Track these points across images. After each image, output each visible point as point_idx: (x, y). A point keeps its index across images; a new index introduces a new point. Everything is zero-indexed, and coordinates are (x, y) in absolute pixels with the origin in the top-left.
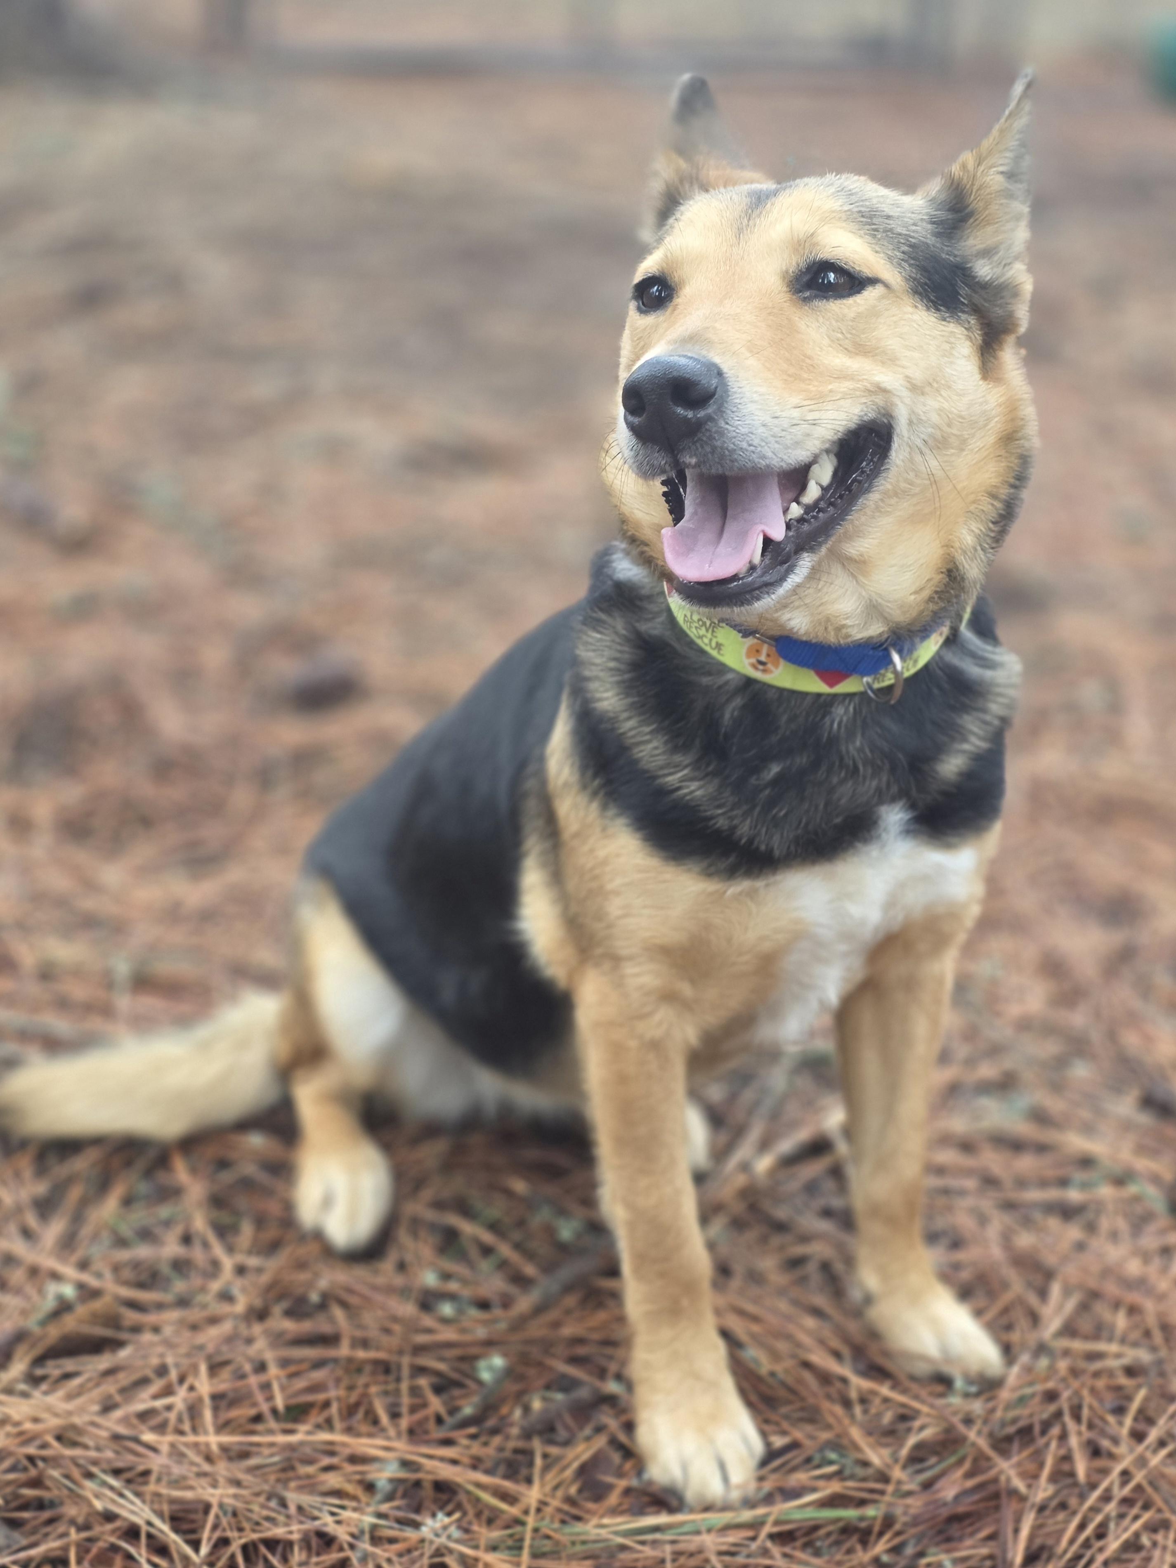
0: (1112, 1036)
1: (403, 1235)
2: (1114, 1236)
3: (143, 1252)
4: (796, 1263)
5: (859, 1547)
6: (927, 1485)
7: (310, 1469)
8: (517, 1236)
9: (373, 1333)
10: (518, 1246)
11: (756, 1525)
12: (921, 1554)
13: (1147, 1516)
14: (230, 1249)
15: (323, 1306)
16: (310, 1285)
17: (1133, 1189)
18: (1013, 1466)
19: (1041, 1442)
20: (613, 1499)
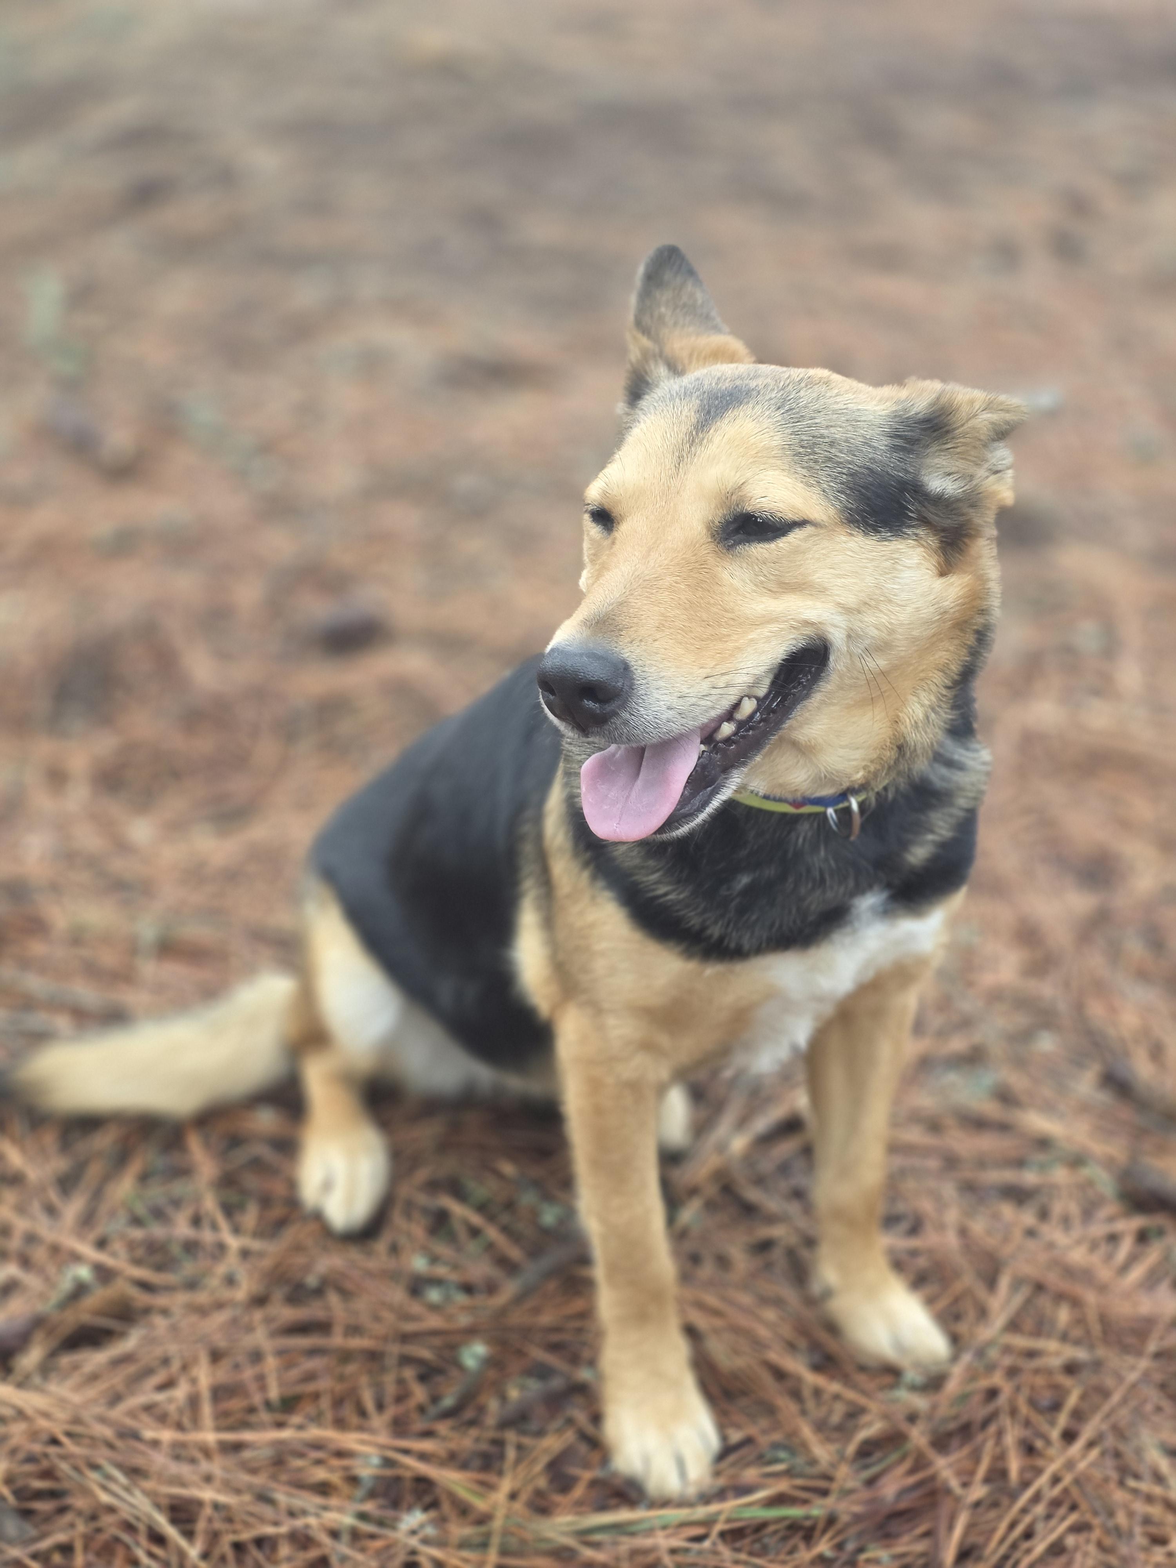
0: (1079, 1007)
1: (397, 1218)
2: (1066, 1222)
3: (158, 1231)
4: (764, 1246)
5: (802, 1546)
6: (871, 1482)
7: (298, 1463)
8: (505, 1218)
9: (365, 1320)
10: (505, 1230)
11: (708, 1522)
12: (861, 1550)
13: (1073, 1518)
14: (237, 1230)
15: (319, 1292)
16: (307, 1268)
17: (1086, 1172)
18: (950, 1465)
19: (980, 1438)
20: (578, 1491)
